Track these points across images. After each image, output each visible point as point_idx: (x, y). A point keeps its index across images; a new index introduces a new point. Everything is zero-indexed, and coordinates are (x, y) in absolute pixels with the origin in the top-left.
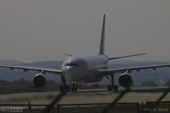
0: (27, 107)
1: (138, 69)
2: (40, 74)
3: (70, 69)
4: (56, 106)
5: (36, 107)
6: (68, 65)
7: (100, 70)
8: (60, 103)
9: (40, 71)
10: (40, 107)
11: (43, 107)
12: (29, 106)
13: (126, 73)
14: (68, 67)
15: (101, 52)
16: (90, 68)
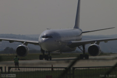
0: (51, 69)
1: (106, 41)
2: (22, 45)
3: (45, 41)
4: (72, 69)
5: (57, 69)
6: (43, 37)
7: (73, 42)
8: (75, 66)
9: (23, 42)
10: (60, 69)
11: (62, 69)
12: (52, 68)
13: (95, 44)
14: (44, 39)
15: (76, 26)
16: (63, 39)
